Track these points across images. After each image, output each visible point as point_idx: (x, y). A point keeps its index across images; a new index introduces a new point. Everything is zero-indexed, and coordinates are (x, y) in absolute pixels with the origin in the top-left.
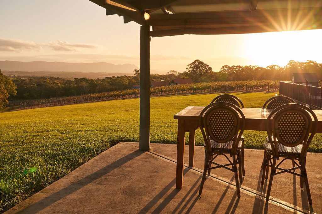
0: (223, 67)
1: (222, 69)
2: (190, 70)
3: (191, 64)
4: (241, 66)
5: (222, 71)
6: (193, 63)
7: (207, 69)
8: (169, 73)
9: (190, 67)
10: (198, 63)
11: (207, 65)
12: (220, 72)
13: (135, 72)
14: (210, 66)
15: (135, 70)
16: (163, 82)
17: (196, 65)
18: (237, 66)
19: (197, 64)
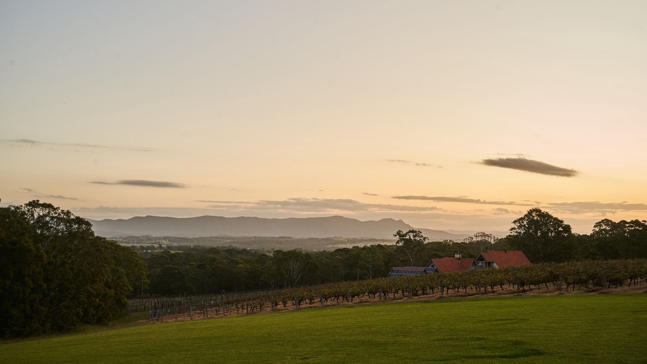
0: (598, 224)
1: (597, 229)
2: (520, 233)
3: (521, 219)
4: (640, 221)
5: (597, 232)
6: (526, 215)
7: (560, 229)
8: (472, 238)
9: (520, 227)
10: (538, 216)
11: (559, 221)
12: (592, 235)
13: (398, 237)
14: (565, 223)
15: (399, 233)
16: (459, 259)
17: (532, 222)
18: (632, 222)
19: (535, 218)
